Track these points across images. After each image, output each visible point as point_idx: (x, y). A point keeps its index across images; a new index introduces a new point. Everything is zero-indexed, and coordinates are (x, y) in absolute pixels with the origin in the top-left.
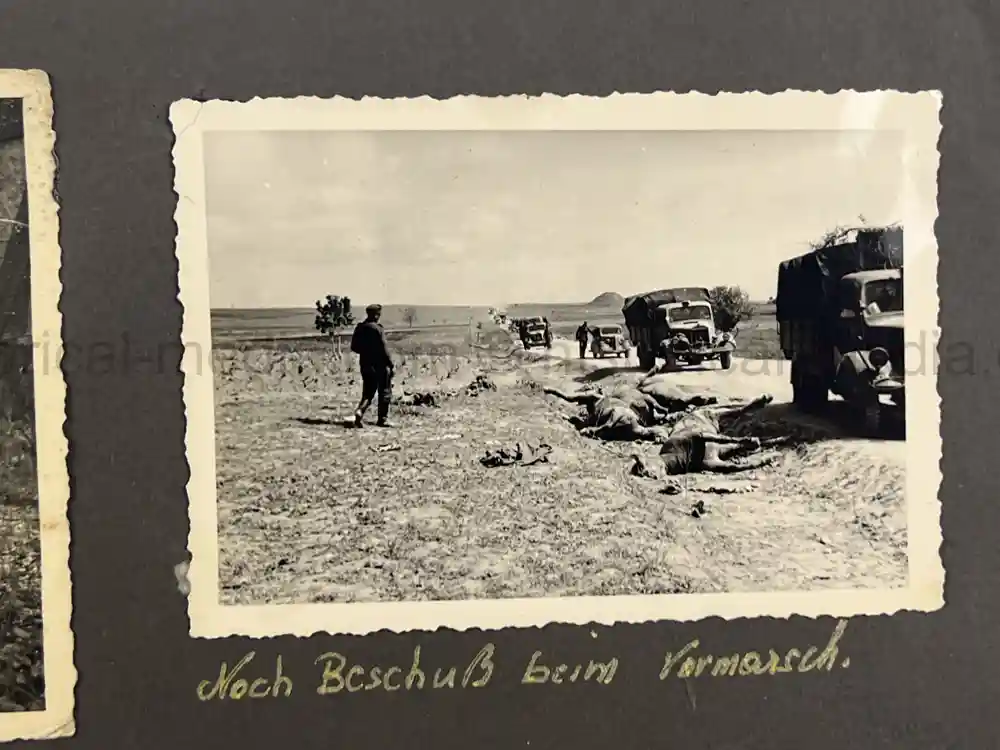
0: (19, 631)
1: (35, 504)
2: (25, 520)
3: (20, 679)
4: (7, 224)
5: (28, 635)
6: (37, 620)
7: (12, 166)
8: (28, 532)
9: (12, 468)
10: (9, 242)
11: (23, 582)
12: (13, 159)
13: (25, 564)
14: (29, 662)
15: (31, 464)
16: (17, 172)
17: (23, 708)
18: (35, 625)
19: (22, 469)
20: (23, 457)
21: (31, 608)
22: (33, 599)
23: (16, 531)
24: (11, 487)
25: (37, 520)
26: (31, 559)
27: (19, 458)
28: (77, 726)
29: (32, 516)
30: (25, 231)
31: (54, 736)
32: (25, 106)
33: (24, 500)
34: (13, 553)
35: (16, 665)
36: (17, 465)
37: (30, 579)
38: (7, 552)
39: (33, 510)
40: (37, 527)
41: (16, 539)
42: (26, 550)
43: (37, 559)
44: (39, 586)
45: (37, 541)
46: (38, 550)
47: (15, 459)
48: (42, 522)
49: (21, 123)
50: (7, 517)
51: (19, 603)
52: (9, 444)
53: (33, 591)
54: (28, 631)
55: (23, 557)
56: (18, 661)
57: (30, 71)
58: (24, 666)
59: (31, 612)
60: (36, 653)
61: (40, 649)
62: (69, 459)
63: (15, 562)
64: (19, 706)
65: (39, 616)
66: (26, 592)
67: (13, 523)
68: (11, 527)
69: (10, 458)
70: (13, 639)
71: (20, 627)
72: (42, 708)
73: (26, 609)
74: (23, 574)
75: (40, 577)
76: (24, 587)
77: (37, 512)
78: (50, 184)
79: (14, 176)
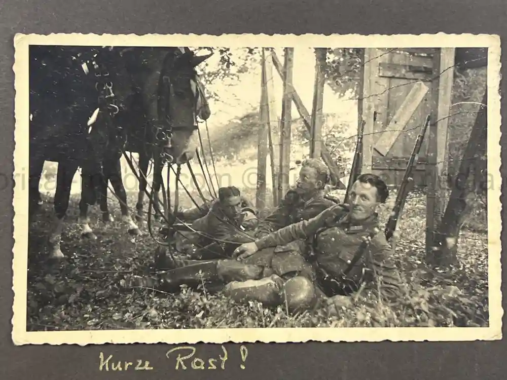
0: (477, 290)
1: (486, 232)
2: (481, 240)
3: (478, 312)
4: (478, 105)
5: (482, 292)
6: (487, 286)
7: (481, 78)
8: (483, 245)
9: (476, 216)
10: (478, 113)
11: (480, 268)
12: (482, 75)
13: (482, 260)
14: (482, 305)
15: (485, 215)
16: (484, 81)
17: (479, 325)
18: (485, 288)
19: (481, 216)
20: (481, 211)
21: (483, 280)
22: (484, 276)
23: (477, 244)
24: (476, 224)
25: (487, 240)
26: (483, 257)
27: (480, 211)
28: (503, 335)
29: (486, 238)
30: (486, 108)
31: (493, 339)
32: (489, 51)
33: (481, 231)
34: (476, 255)
35: (477, 305)
36: (478, 215)
37: (483, 267)
38: (473, 254)
39: (485, 235)
40: (487, 243)
41: (477, 248)
42: (481, 253)
43: (487, 257)
44: (487, 270)
45: (487, 249)
46: (487, 254)
47: (478, 212)
48: (489, 241)
49: (487, 59)
50: (474, 238)
51: (478, 277)
52: (475, 205)
53: (485, 272)
54: (482, 290)
55: (480, 256)
56: (478, 304)
57: (492, 35)
58: (480, 306)
59: (483, 282)
60: (485, 301)
61: (487, 299)
62: (502, 212)
63: (477, 259)
64: (477, 325)
65: (487, 284)
66: (481, 273)
67: (476, 241)
68: (475, 243)
69: (475, 211)
70: (474, 294)
71: (479, 288)
72: (488, 326)
73: (481, 280)
74: (480, 265)
75: (488, 266)
76: (481, 270)
77: (487, 236)
78: (497, 87)
79: (482, 83)
